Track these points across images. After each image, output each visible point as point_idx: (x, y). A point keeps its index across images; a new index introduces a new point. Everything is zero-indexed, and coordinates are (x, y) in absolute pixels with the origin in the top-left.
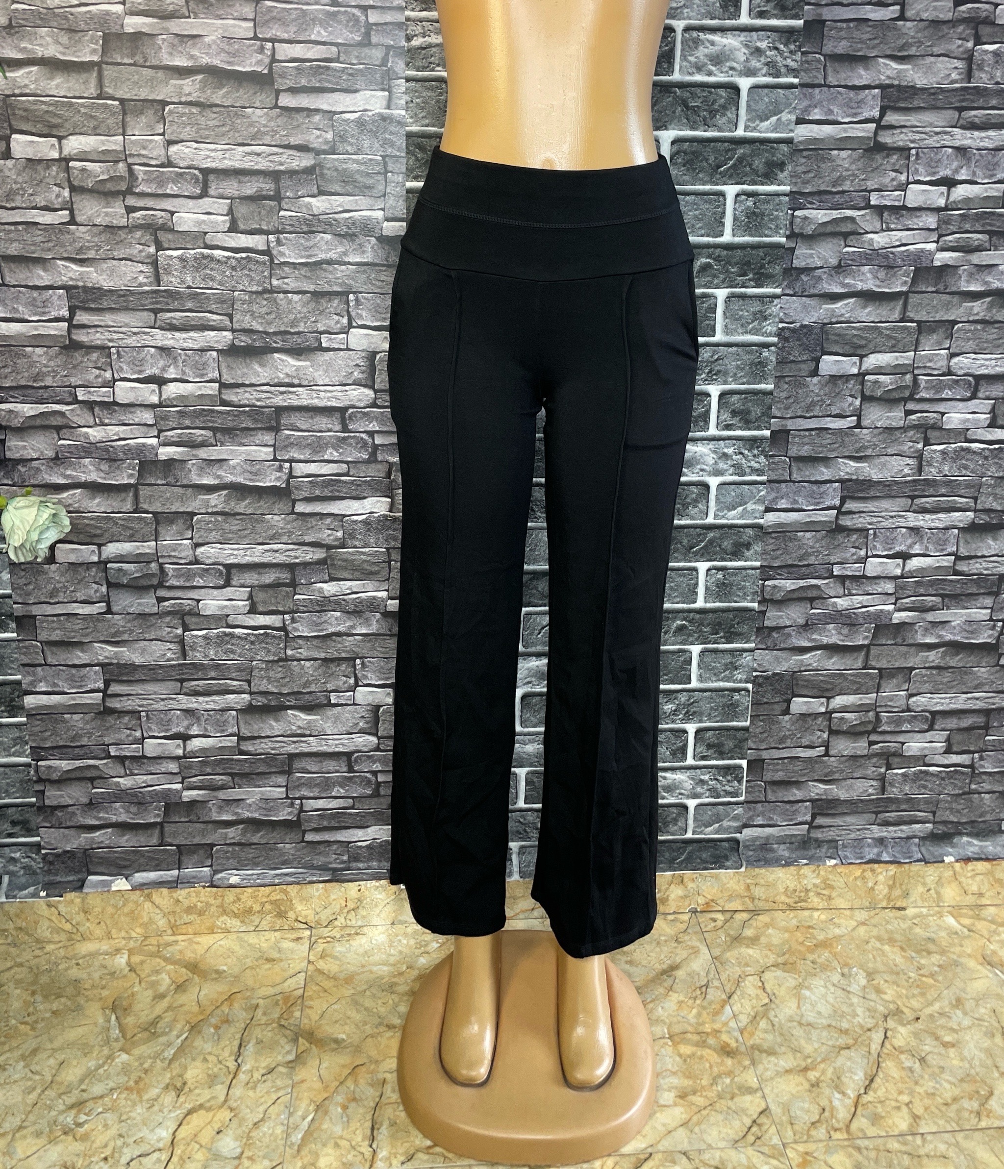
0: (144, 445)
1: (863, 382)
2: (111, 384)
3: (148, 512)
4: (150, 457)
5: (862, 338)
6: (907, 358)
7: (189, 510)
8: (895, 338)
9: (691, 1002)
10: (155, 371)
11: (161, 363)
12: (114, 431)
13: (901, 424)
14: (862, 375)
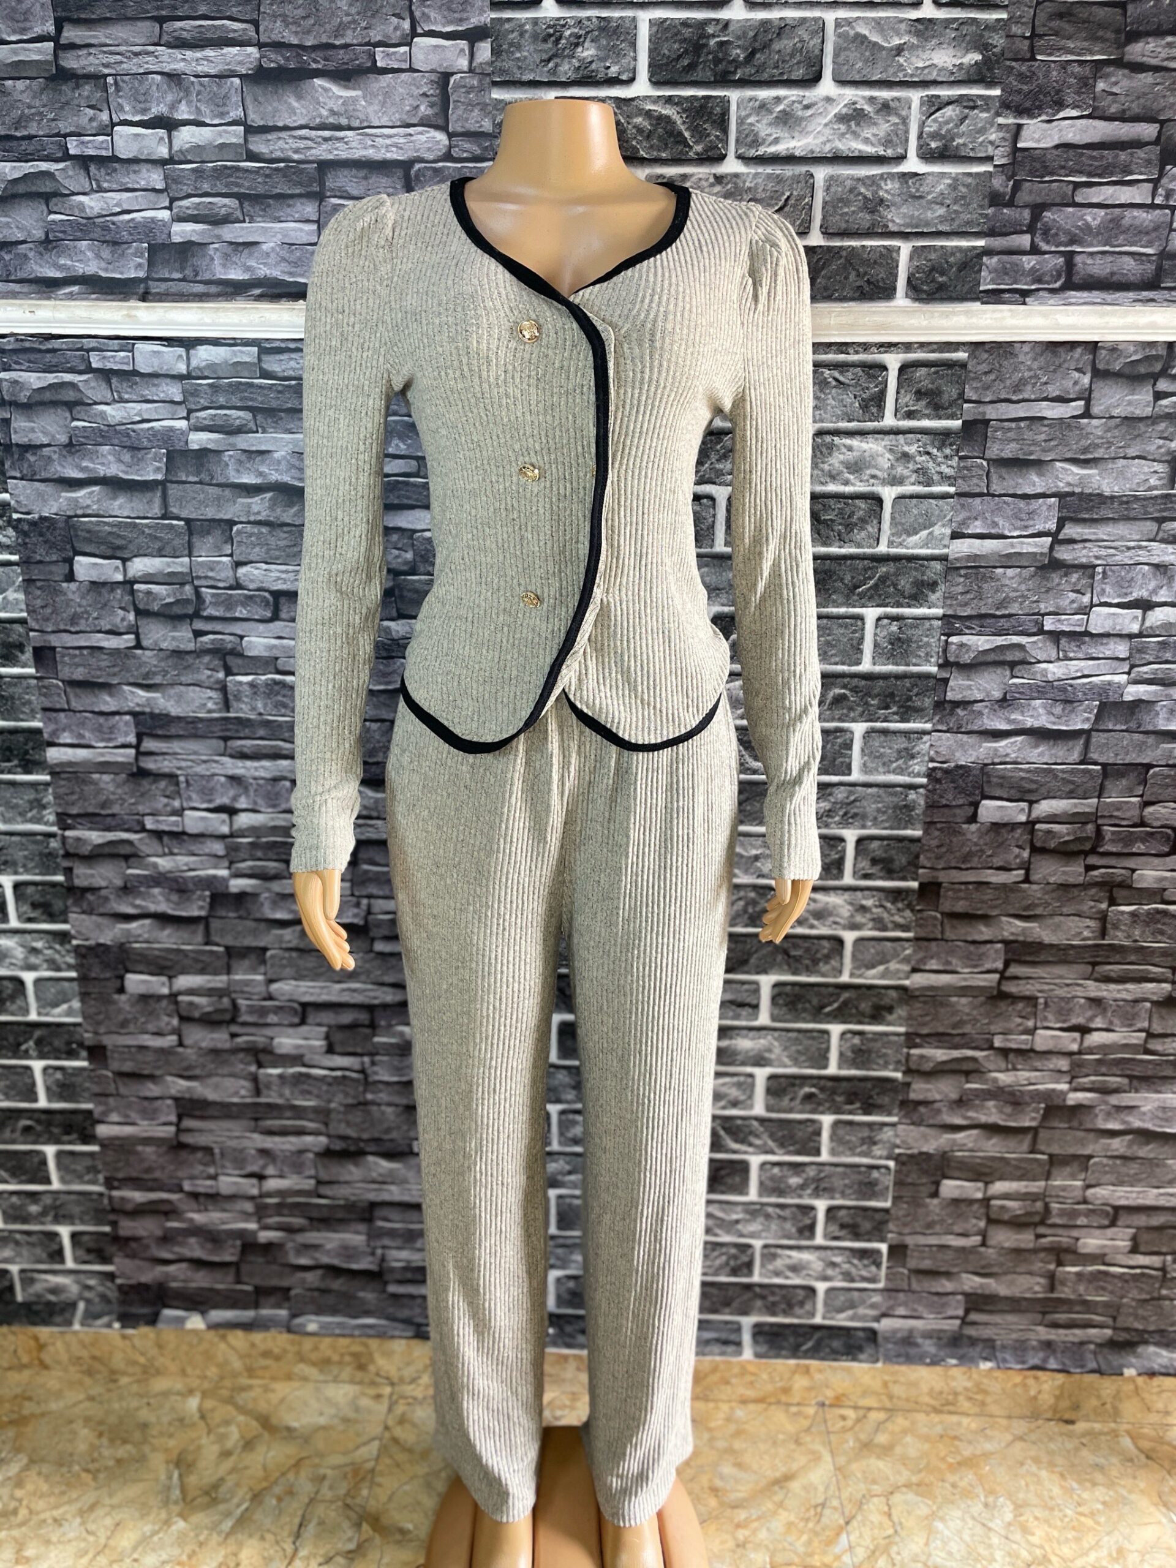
0: (215, 877)
1: (1032, 832)
2: (179, 812)
3: (218, 945)
4: (221, 889)
5: (1032, 781)
6: (1089, 806)
7: (262, 944)
8: (1073, 782)
9: (802, 1524)
10: (224, 800)
11: (232, 793)
12: (183, 861)
13: (1080, 880)
14: (1031, 824)
